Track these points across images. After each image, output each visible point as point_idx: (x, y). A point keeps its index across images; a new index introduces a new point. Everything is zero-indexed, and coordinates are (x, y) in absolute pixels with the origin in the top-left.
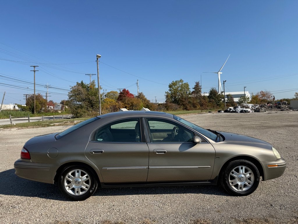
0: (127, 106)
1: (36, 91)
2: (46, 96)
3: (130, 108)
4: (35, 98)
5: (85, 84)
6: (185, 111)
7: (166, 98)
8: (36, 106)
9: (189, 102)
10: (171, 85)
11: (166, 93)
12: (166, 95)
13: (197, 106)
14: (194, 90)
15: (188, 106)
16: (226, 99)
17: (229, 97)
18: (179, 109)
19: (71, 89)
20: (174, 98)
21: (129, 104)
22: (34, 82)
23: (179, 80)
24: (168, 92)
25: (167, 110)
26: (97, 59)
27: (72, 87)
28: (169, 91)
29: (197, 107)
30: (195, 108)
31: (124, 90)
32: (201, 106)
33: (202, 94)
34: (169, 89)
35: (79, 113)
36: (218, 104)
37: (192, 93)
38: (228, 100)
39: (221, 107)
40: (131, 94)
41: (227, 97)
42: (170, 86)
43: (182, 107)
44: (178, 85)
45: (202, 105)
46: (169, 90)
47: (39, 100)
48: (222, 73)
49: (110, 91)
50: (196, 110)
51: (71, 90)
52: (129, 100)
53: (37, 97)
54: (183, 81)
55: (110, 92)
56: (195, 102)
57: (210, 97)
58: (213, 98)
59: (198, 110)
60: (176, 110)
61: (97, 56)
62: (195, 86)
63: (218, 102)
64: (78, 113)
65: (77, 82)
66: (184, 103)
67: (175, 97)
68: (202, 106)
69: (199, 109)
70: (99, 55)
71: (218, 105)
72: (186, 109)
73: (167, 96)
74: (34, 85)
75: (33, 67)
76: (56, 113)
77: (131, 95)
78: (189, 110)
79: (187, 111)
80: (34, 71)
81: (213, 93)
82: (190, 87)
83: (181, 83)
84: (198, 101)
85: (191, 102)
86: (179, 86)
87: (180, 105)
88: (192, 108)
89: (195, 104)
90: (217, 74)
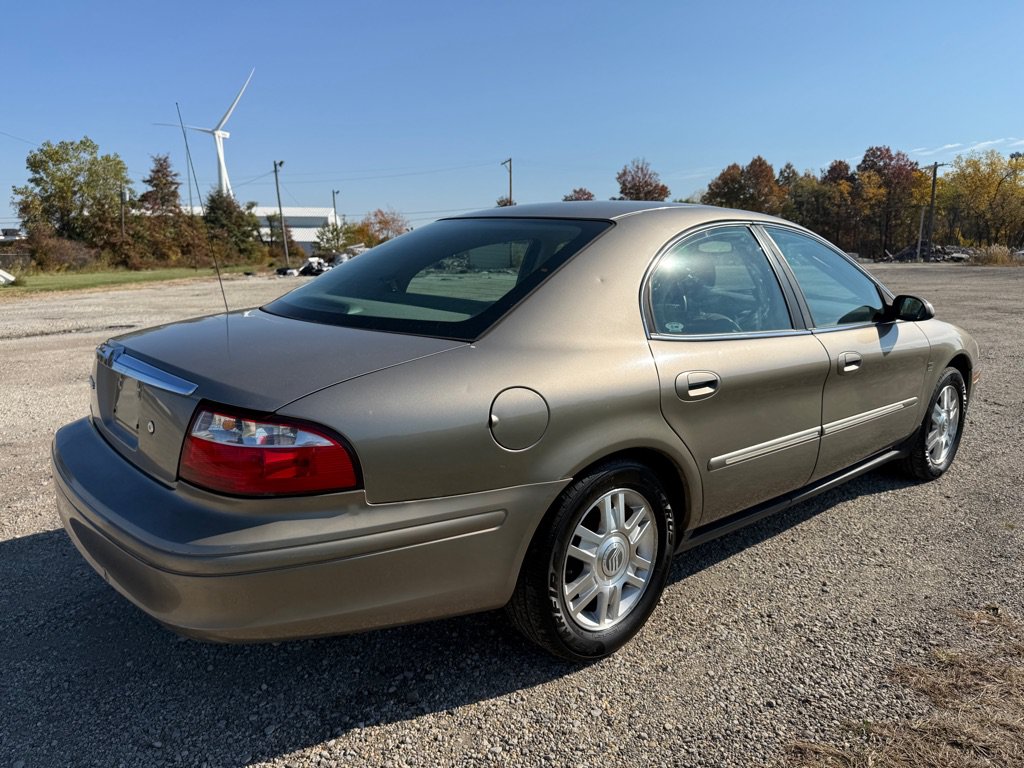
6: (122, 274)
7: (20, 217)
9: (137, 236)
10: (42, 162)
11: (16, 191)
12: (20, 204)
13: (170, 253)
14: (150, 189)
15: (132, 254)
16: (265, 231)
17: (276, 224)
18: (94, 263)
20: (58, 215)
23: (78, 142)
24: (26, 188)
25: (42, 265)
28: (32, 185)
29: (168, 257)
30: (163, 263)
32: (183, 253)
33: (185, 209)
34: (30, 175)
36: (242, 247)
37: (139, 200)
38: (272, 236)
39: (253, 260)
41: (268, 223)
42: (34, 164)
43: (106, 255)
44: (74, 163)
45: (186, 250)
46: (31, 181)
48: (227, 135)
50: (166, 266)
54: (95, 148)
56: (159, 237)
57: (213, 222)
58: (223, 226)
59: (175, 266)
60: (82, 266)
62: (153, 171)
63: (243, 241)
66: (113, 240)
67: (65, 212)
68: (189, 252)
69: (179, 264)
71: (241, 251)
72: (125, 263)
73: (25, 208)
78: (137, 269)
79: (133, 272)
81: (220, 208)
82: (129, 175)
83: (86, 156)
84: (170, 232)
85: (142, 237)
86: (81, 170)
87: (96, 246)
88: (152, 259)
89: (160, 246)
90: (211, 135)
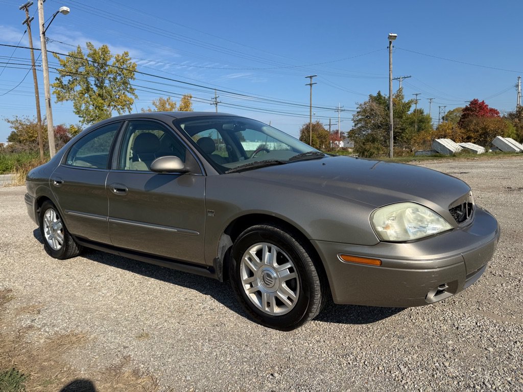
0: (472, 135)
1: (312, 117)
2: (330, 125)
3: (479, 140)
4: (311, 128)
5: (384, 98)
8: (312, 141)
19: (357, 108)
21: (478, 132)
22: (311, 104)
26: (390, 42)
27: (361, 105)
31: (474, 103)
35: (368, 151)
40: (492, 110)
47: (317, 131)
49: (454, 108)
51: (359, 110)
52: (478, 123)
53: (314, 126)
55: (454, 111)
61: (390, 37)
64: (366, 151)
65: (370, 95)
70: (393, 35)
74: (311, 109)
75: (309, 79)
76: (344, 152)
77: (494, 112)
80: (311, 85)
